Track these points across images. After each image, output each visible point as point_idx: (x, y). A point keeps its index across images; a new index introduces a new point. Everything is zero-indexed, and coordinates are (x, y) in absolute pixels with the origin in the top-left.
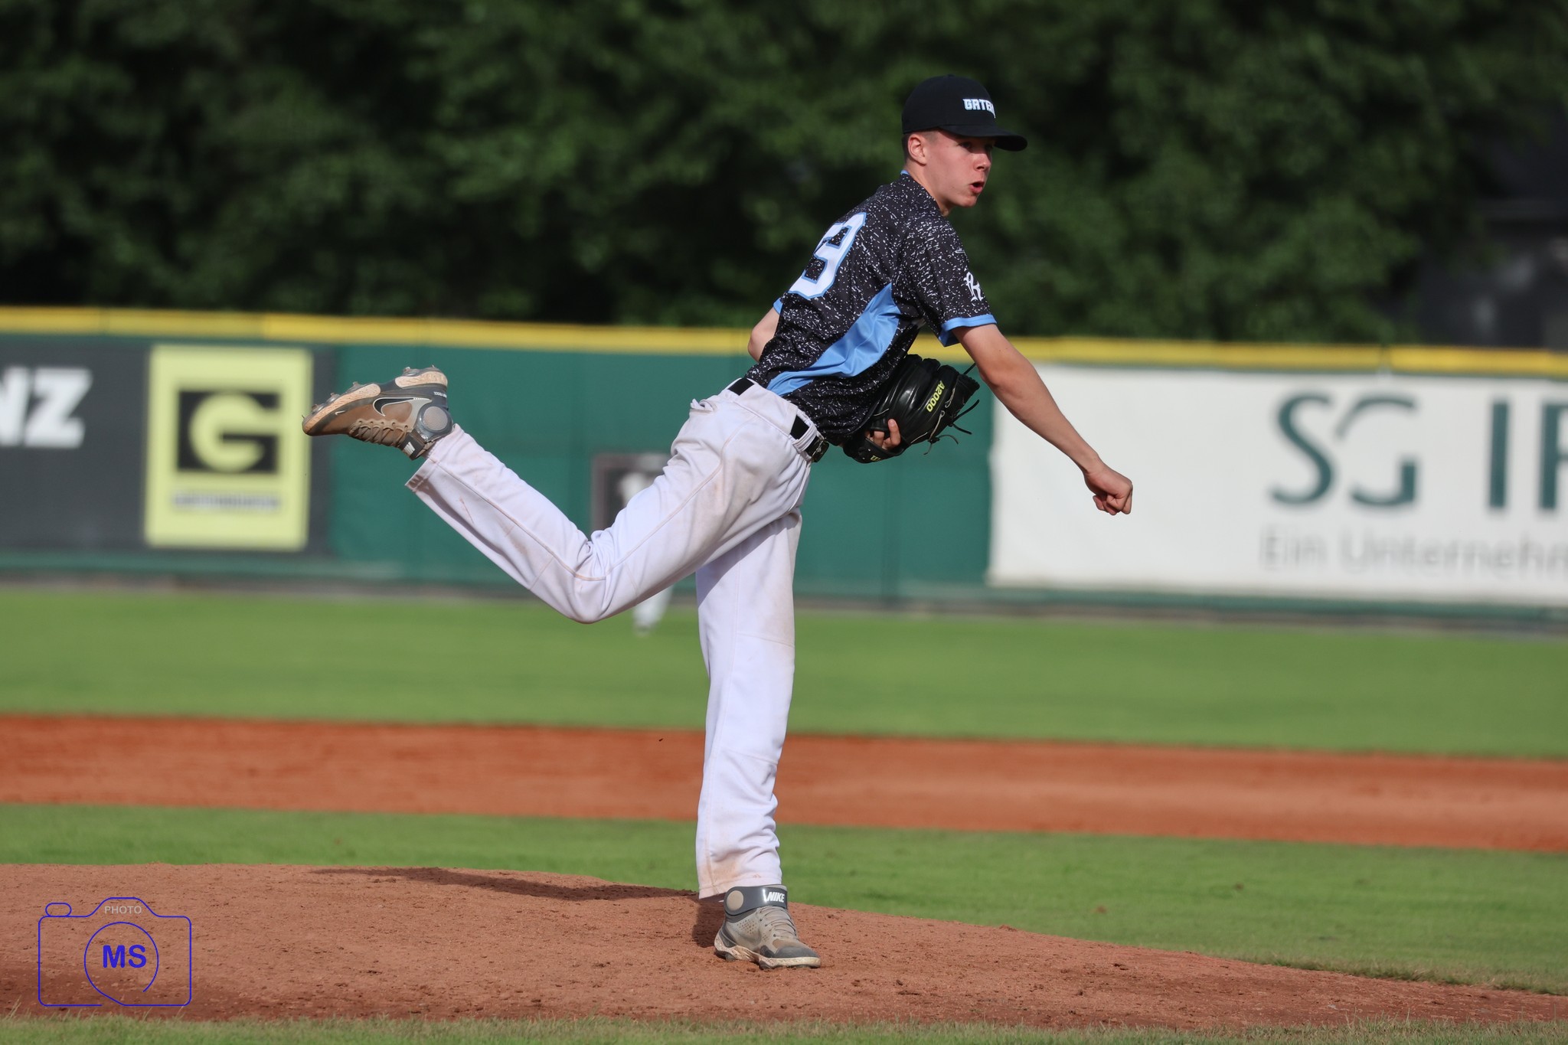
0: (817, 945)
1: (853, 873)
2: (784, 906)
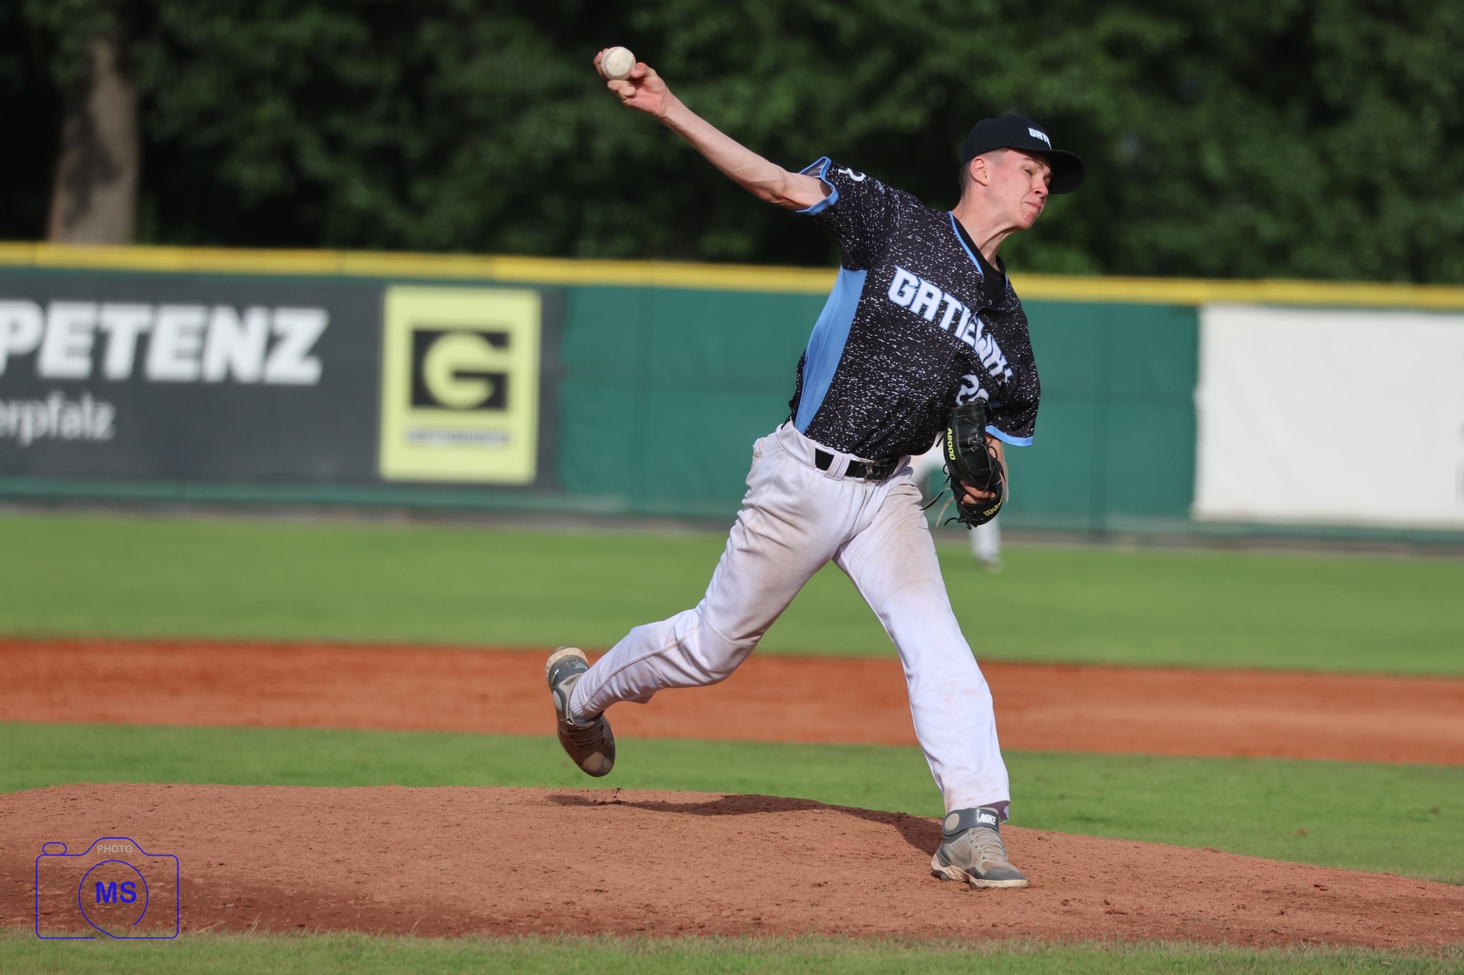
0: (1027, 866)
1: (1062, 797)
2: (995, 828)
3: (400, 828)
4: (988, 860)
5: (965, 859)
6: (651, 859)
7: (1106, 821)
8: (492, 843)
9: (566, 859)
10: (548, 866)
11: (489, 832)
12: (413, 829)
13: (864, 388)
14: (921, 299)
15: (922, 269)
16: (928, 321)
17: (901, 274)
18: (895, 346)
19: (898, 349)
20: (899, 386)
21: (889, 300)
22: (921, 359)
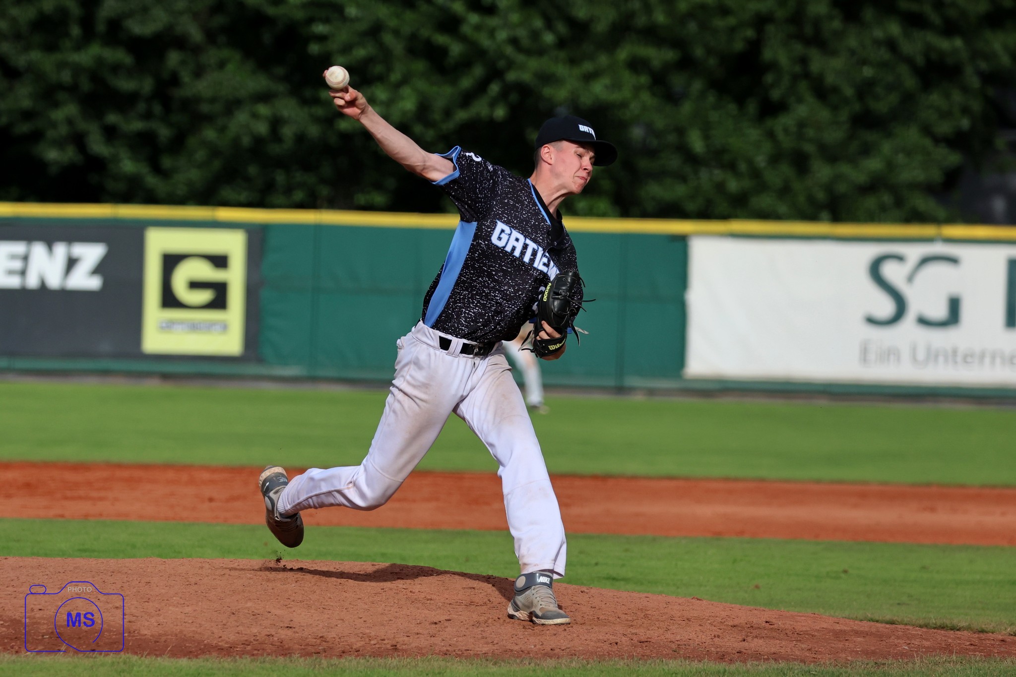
3: (157, 586)
4: (544, 606)
5: (529, 605)
6: (324, 607)
7: (626, 580)
8: (218, 596)
9: (267, 607)
10: (256, 611)
11: (216, 589)
12: (166, 586)
13: (472, 298)
14: (512, 242)
15: (513, 222)
16: (516, 257)
17: (500, 226)
18: (494, 273)
19: (496, 275)
20: (495, 299)
21: (491, 243)
22: (510, 282)
